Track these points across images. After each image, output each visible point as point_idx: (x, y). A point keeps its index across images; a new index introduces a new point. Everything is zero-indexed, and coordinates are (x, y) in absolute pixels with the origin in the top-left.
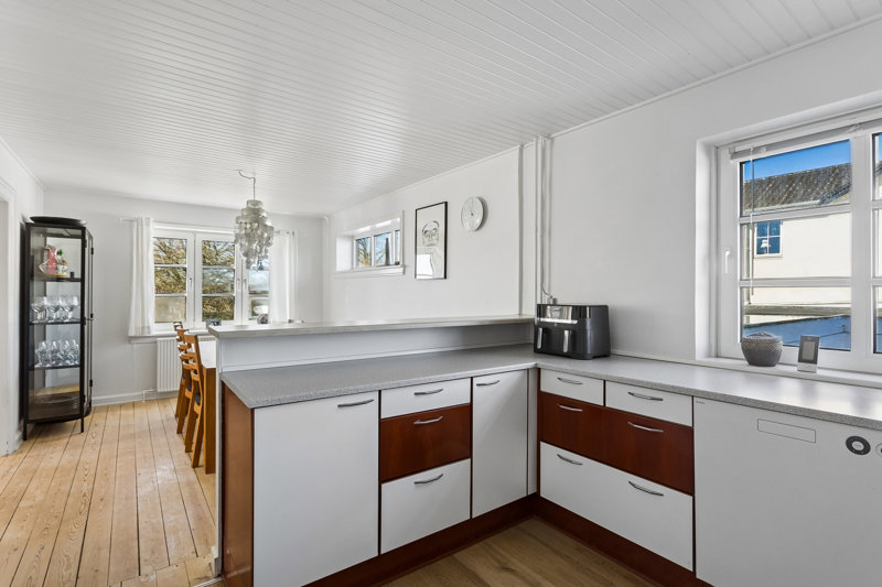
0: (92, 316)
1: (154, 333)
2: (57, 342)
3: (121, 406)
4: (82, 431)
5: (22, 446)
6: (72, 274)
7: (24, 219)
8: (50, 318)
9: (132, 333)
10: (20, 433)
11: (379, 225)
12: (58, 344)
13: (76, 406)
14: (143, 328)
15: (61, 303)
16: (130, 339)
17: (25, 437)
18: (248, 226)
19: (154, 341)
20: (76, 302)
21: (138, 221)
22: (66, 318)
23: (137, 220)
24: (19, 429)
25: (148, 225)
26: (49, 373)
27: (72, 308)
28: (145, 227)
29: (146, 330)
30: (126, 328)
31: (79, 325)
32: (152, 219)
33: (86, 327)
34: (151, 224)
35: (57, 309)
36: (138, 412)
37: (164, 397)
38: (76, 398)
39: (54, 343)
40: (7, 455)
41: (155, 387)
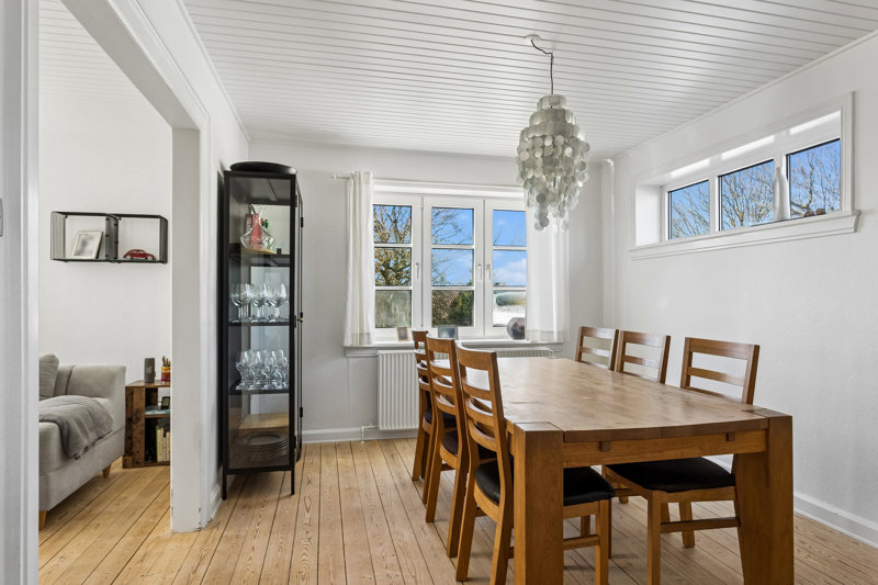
0: (302, 315)
1: (375, 343)
2: (263, 353)
3: (336, 446)
4: (293, 493)
5: (220, 510)
6: (279, 251)
7: (222, 167)
8: (254, 317)
9: (348, 342)
10: (219, 488)
11: (726, 155)
12: (263, 357)
13: (285, 451)
14: (361, 335)
15: (267, 294)
16: (346, 350)
17: (224, 495)
18: (548, 143)
19: (374, 354)
20: (284, 294)
21: (355, 177)
22: (271, 317)
23: (353, 177)
24: (218, 481)
25: (367, 182)
26: (255, 398)
27: (279, 302)
28: (363, 186)
29: (365, 337)
30: (341, 334)
31: (287, 328)
32: (371, 175)
33: (296, 330)
34: (372, 181)
35: (261, 302)
36: (360, 460)
37: (389, 440)
38: (284, 438)
39: (258, 353)
40: (200, 529)
41: (376, 422)
